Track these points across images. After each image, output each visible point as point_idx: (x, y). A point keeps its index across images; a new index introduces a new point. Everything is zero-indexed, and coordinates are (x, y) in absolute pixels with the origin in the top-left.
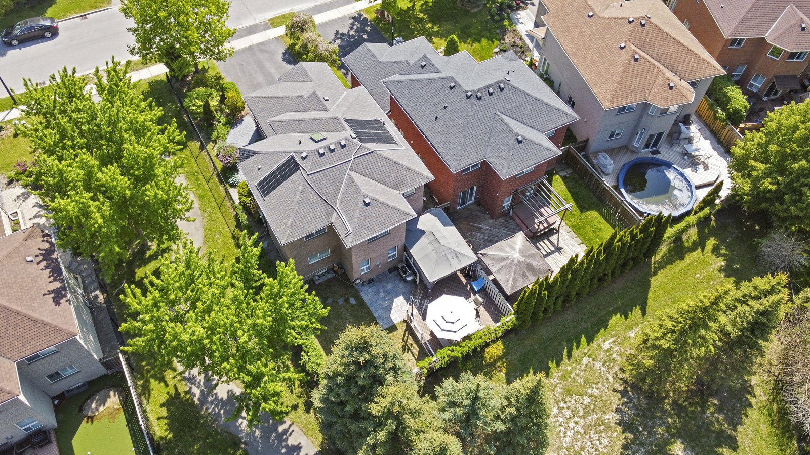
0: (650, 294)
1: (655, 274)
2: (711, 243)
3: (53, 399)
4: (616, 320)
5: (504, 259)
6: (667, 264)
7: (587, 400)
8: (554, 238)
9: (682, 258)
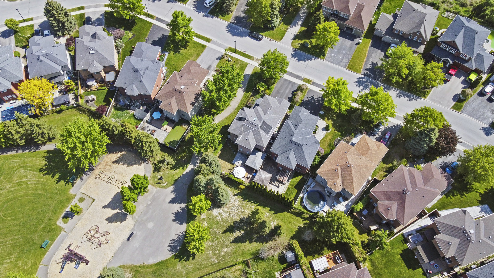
0: (281, 213)
1: (288, 212)
2: (307, 222)
3: (181, 118)
4: (268, 209)
5: (261, 175)
6: (293, 214)
7: (243, 211)
8: (281, 184)
9: (297, 216)
